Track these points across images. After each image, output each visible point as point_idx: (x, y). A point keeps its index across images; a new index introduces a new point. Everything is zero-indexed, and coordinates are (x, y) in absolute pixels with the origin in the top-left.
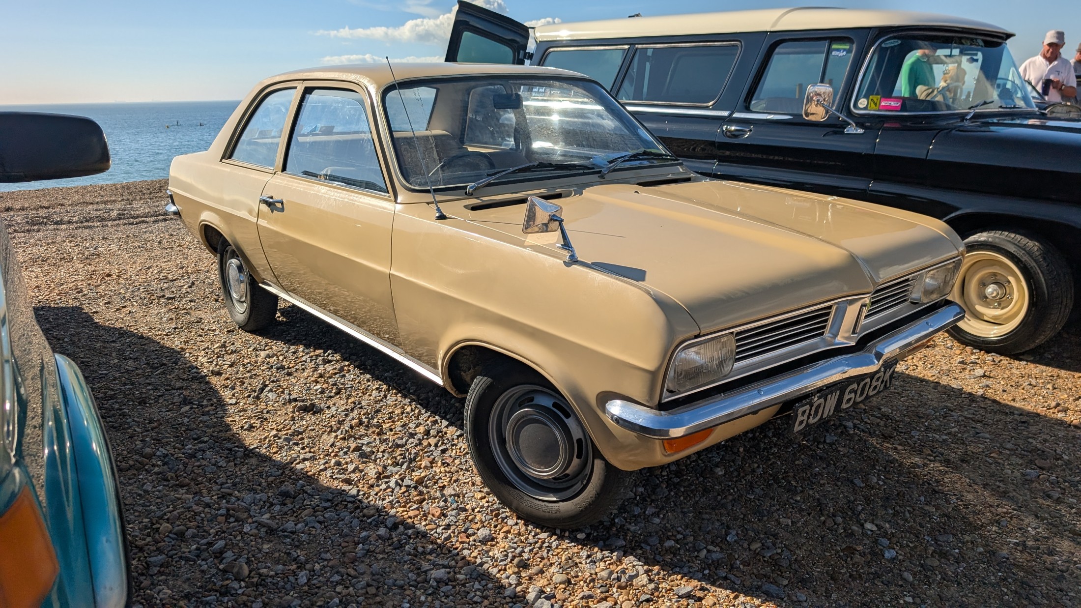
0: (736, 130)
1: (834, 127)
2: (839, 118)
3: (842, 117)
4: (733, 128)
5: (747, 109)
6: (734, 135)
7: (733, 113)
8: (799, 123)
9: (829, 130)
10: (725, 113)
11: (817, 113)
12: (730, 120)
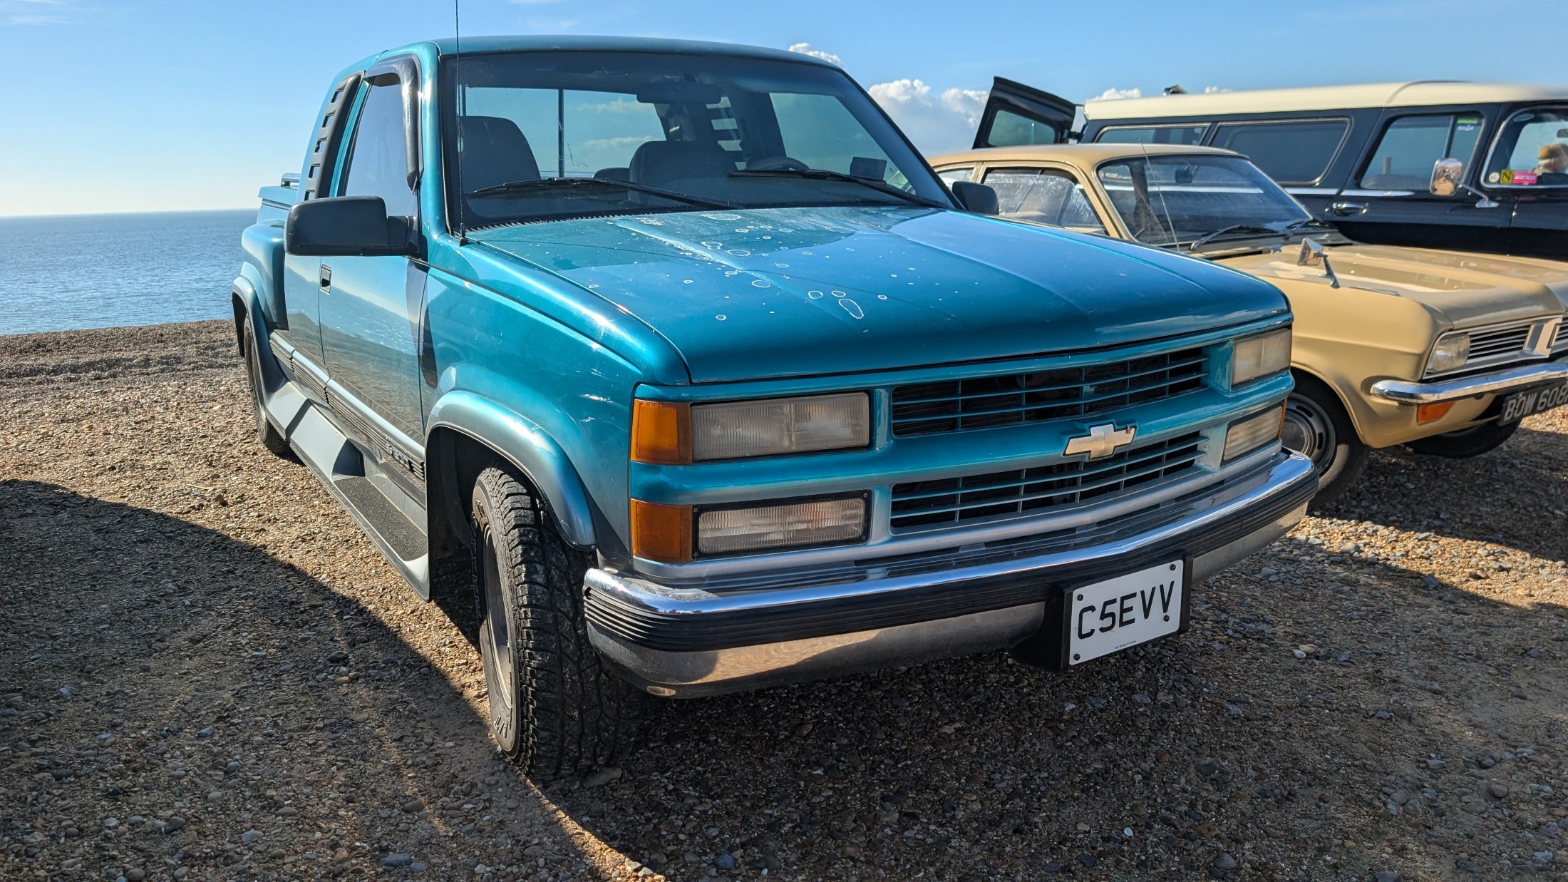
0: (1346, 208)
1: (1462, 201)
2: (1468, 191)
3: (1472, 190)
4: (1344, 206)
5: (1358, 187)
6: (1343, 212)
7: (1341, 191)
8: (1424, 198)
9: (1455, 205)
10: (1333, 192)
11: (1444, 188)
12: (1338, 199)
